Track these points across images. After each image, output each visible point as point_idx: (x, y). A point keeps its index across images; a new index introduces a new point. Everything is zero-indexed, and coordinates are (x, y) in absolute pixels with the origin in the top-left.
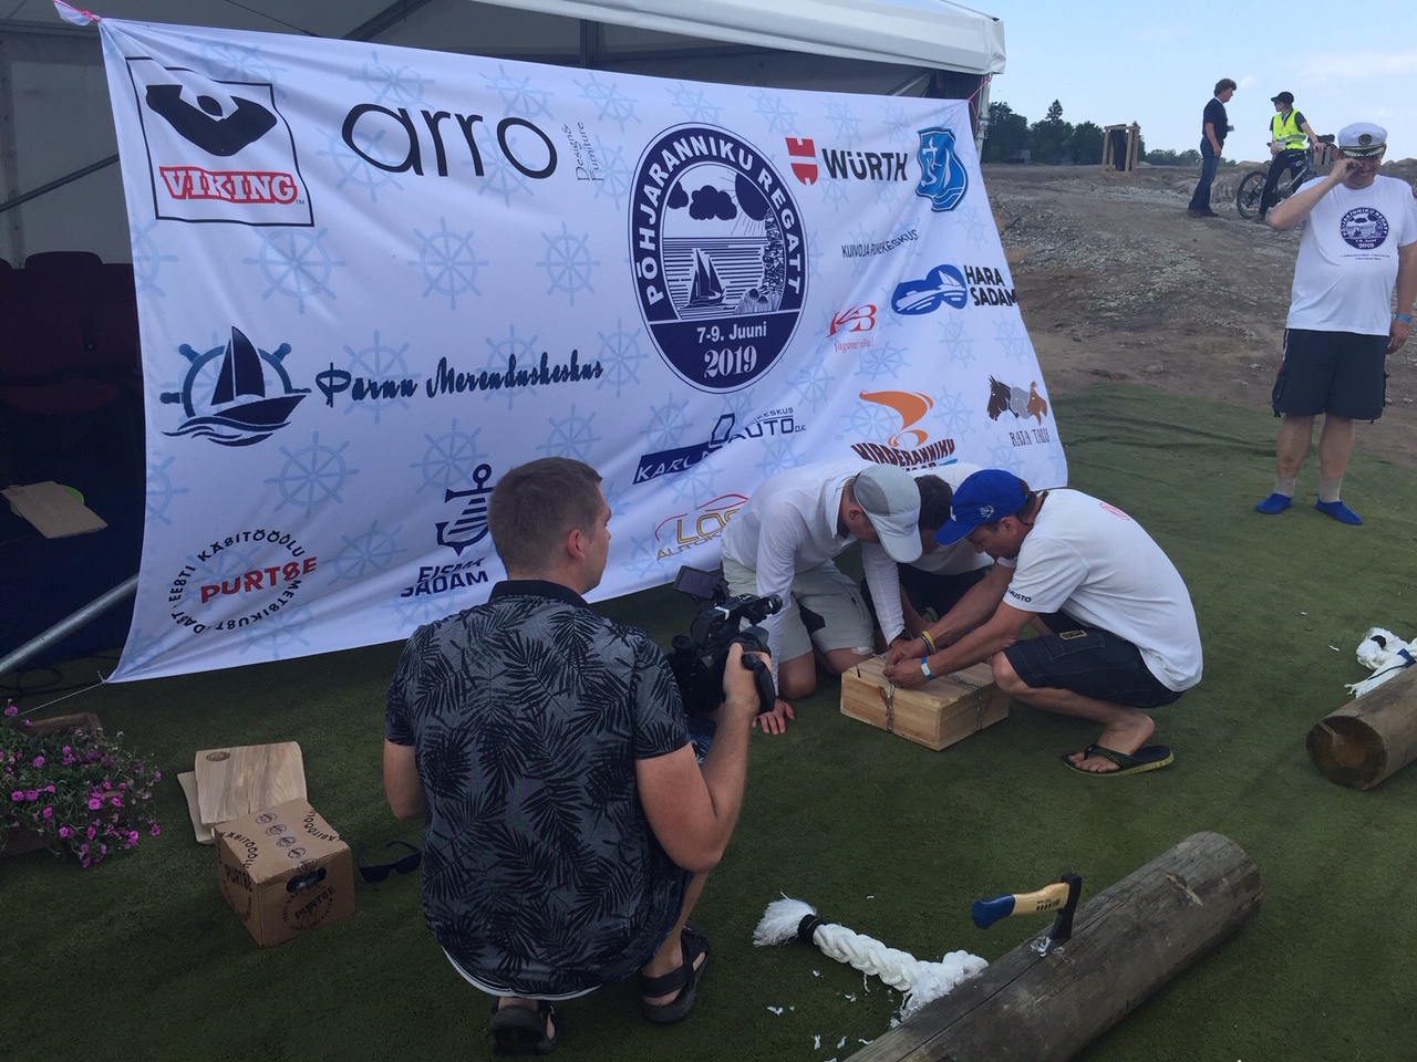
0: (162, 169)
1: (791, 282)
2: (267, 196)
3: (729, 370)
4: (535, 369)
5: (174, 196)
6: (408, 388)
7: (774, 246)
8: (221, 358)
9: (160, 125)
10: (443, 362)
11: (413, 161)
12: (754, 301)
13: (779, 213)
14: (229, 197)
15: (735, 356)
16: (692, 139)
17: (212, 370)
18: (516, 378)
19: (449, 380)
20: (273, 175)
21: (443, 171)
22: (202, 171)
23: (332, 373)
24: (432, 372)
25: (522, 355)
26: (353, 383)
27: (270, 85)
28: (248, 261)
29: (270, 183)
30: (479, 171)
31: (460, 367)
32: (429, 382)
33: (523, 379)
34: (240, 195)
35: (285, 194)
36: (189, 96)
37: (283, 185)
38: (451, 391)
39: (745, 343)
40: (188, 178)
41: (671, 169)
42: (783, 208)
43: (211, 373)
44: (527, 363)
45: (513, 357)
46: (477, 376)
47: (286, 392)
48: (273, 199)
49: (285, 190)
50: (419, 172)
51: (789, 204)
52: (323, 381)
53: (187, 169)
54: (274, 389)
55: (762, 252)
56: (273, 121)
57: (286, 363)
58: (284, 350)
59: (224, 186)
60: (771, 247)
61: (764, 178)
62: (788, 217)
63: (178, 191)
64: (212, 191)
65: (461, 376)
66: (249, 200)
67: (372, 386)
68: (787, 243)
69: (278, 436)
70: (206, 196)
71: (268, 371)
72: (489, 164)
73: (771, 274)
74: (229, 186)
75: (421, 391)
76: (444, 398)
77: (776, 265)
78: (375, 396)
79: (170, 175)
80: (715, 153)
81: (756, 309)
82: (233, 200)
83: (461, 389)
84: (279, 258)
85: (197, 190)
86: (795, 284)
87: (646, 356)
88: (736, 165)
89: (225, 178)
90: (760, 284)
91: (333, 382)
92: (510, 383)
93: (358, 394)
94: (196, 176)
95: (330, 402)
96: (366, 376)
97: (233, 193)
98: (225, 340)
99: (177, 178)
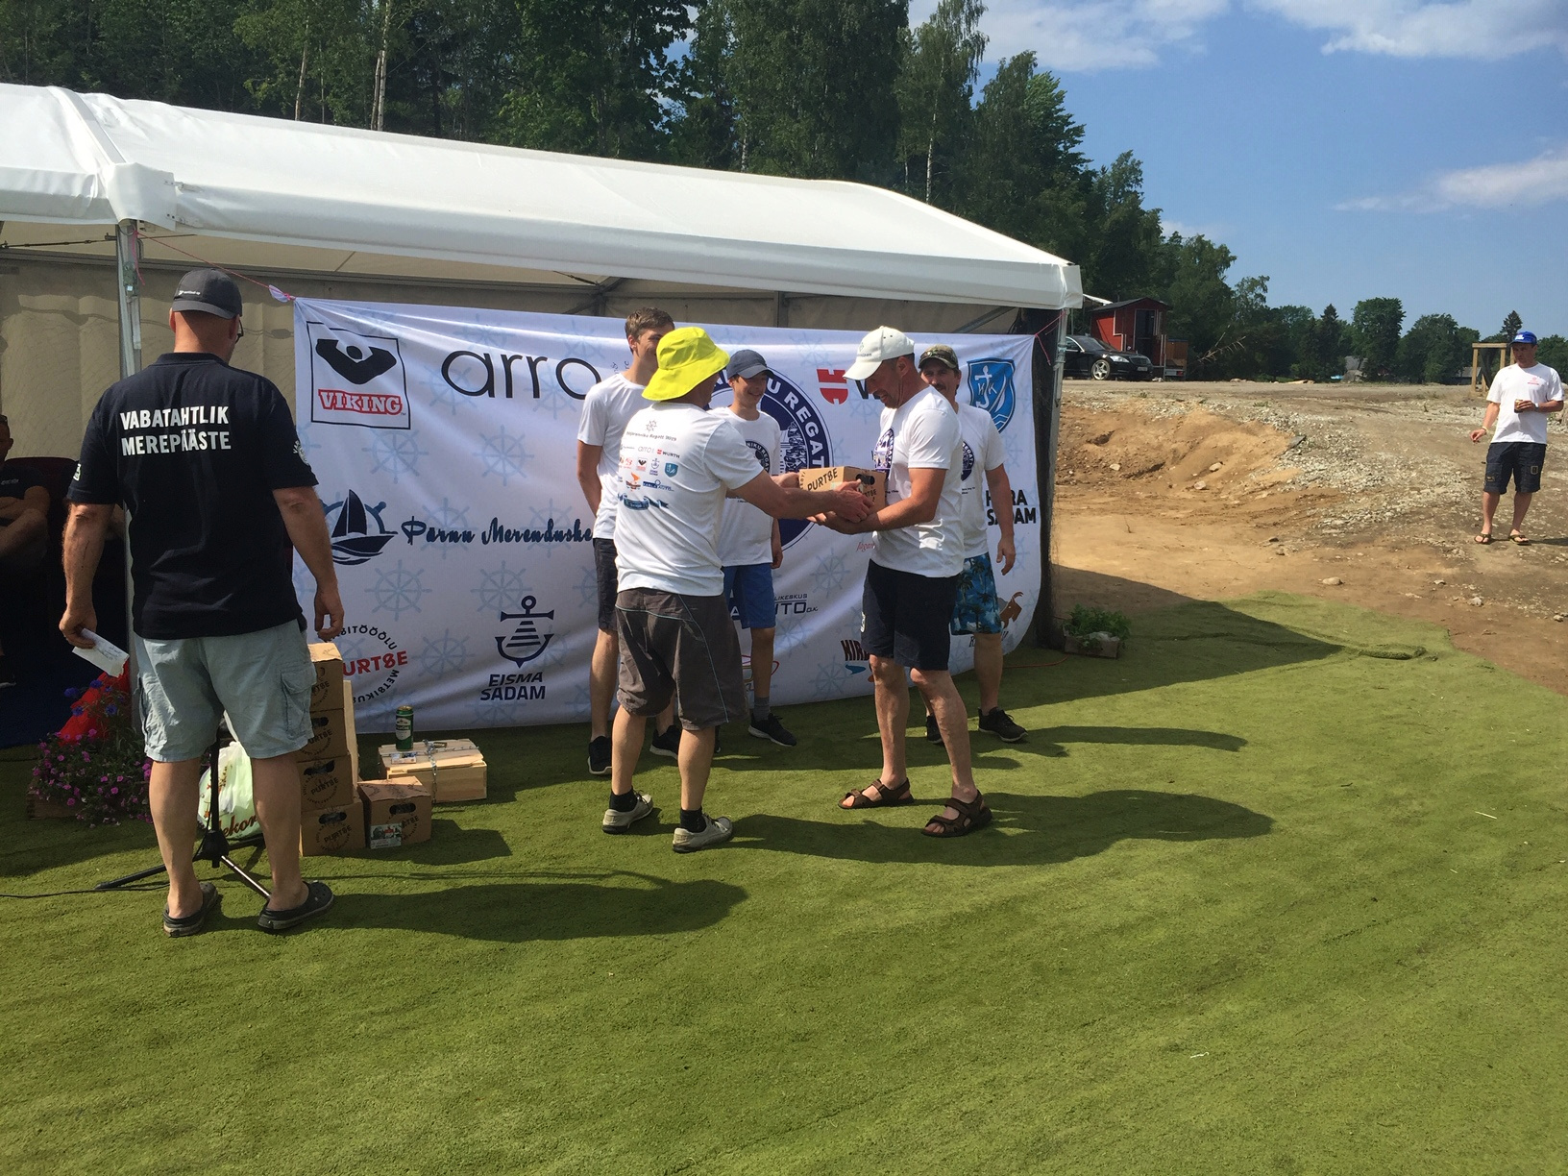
0: (320, 391)
2: (382, 409)
4: (569, 530)
5: (325, 408)
6: (468, 537)
7: (796, 450)
8: (341, 508)
9: (323, 365)
10: (495, 521)
11: (489, 388)
13: (803, 426)
14: (358, 409)
17: (334, 516)
18: (553, 536)
19: (498, 533)
20: (387, 397)
21: (509, 394)
22: (344, 393)
23: (413, 523)
24: (487, 529)
25: (558, 520)
26: (427, 530)
27: (397, 339)
28: (364, 450)
29: (385, 402)
30: (536, 394)
31: (507, 524)
32: (484, 534)
34: (366, 408)
35: (393, 408)
36: (342, 347)
37: (393, 403)
38: (501, 541)
40: (335, 397)
42: (807, 421)
44: (563, 525)
45: (551, 521)
46: (522, 532)
47: (381, 533)
48: (386, 411)
49: (394, 405)
50: (492, 395)
51: (813, 418)
52: (406, 527)
53: (335, 392)
54: (373, 530)
55: (783, 454)
56: (393, 362)
57: (382, 514)
58: (382, 506)
59: (356, 402)
60: (793, 451)
61: (792, 399)
62: (812, 428)
63: (328, 405)
64: (348, 406)
65: (509, 531)
66: (370, 412)
67: (442, 534)
68: (811, 447)
69: (373, 561)
70: (344, 409)
71: (369, 518)
72: (545, 390)
74: (360, 403)
75: (478, 539)
76: (496, 546)
77: (797, 463)
78: (443, 540)
79: (324, 395)
82: (361, 411)
83: (508, 540)
84: (384, 448)
85: (339, 405)
89: (358, 398)
91: (413, 528)
92: (548, 537)
93: (431, 537)
94: (339, 396)
95: (410, 541)
96: (437, 527)
97: (361, 407)
98: (344, 497)
99: (328, 397)
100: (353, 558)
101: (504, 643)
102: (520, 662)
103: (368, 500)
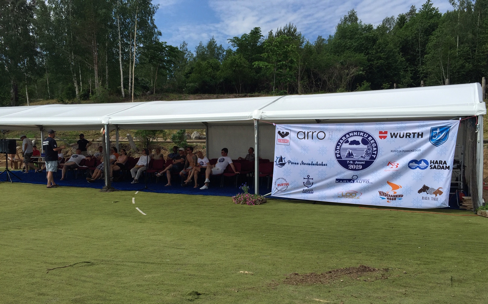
1: (373, 156)
3: (355, 168)
5: (279, 142)
6: (298, 164)
7: (369, 149)
9: (279, 135)
10: (302, 161)
12: (361, 158)
13: (372, 144)
15: (356, 166)
16: (354, 133)
17: (279, 159)
18: (312, 164)
19: (303, 163)
21: (308, 139)
23: (289, 161)
24: (301, 162)
26: (291, 162)
27: (290, 130)
28: (283, 149)
29: (286, 141)
30: (312, 139)
31: (304, 162)
33: (314, 165)
36: (281, 132)
37: (288, 141)
39: (359, 164)
41: (347, 137)
42: (373, 143)
43: (278, 159)
44: (315, 162)
45: (312, 161)
46: (307, 163)
50: (304, 139)
51: (375, 143)
54: (284, 162)
55: (365, 150)
56: (289, 134)
57: (285, 159)
58: (285, 158)
60: (368, 150)
61: (370, 138)
62: (375, 145)
67: (294, 163)
68: (373, 149)
69: (284, 167)
70: (281, 142)
71: (283, 160)
73: (367, 154)
75: (299, 164)
76: (303, 166)
77: (369, 152)
78: (294, 164)
79: (279, 140)
80: (358, 134)
81: (362, 159)
83: (305, 165)
84: (286, 148)
86: (374, 156)
87: (336, 164)
88: (363, 136)
89: (283, 140)
90: (364, 155)
91: (289, 162)
92: (312, 165)
93: (292, 164)
94: (281, 140)
95: (289, 164)
96: (293, 162)
97: (283, 142)
100: (281, 166)
101: (305, 183)
102: (308, 187)
103: (283, 157)
